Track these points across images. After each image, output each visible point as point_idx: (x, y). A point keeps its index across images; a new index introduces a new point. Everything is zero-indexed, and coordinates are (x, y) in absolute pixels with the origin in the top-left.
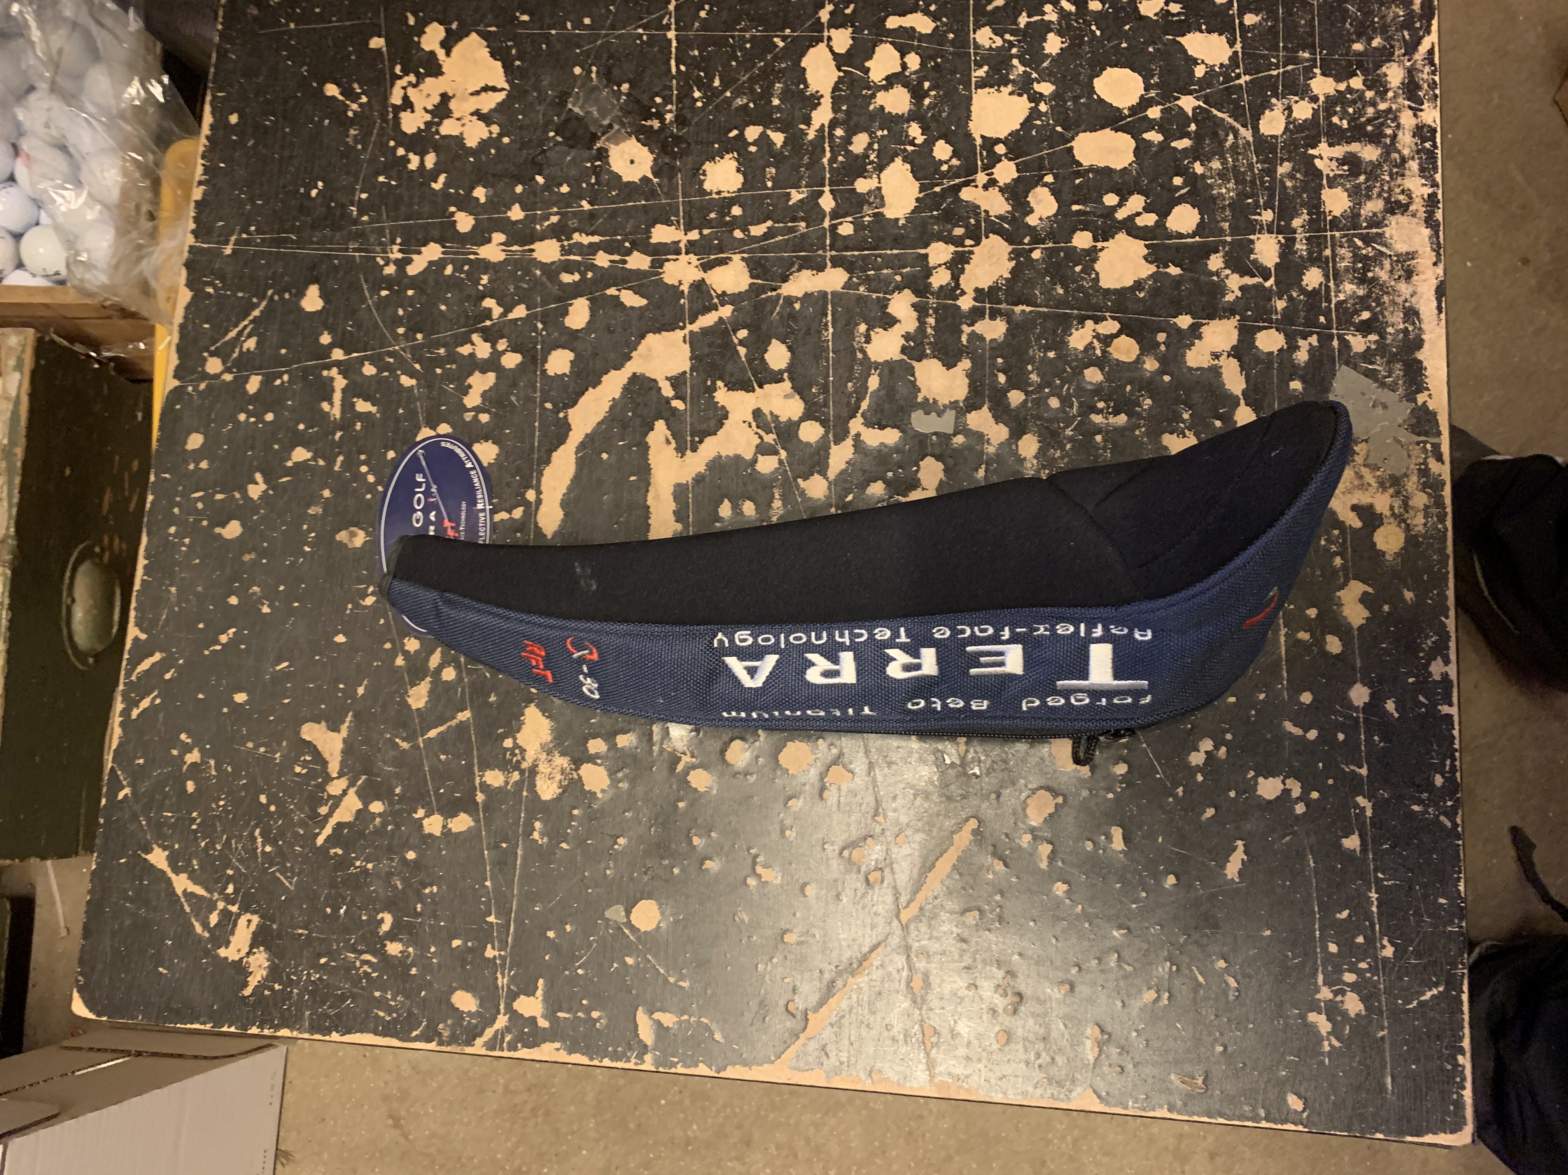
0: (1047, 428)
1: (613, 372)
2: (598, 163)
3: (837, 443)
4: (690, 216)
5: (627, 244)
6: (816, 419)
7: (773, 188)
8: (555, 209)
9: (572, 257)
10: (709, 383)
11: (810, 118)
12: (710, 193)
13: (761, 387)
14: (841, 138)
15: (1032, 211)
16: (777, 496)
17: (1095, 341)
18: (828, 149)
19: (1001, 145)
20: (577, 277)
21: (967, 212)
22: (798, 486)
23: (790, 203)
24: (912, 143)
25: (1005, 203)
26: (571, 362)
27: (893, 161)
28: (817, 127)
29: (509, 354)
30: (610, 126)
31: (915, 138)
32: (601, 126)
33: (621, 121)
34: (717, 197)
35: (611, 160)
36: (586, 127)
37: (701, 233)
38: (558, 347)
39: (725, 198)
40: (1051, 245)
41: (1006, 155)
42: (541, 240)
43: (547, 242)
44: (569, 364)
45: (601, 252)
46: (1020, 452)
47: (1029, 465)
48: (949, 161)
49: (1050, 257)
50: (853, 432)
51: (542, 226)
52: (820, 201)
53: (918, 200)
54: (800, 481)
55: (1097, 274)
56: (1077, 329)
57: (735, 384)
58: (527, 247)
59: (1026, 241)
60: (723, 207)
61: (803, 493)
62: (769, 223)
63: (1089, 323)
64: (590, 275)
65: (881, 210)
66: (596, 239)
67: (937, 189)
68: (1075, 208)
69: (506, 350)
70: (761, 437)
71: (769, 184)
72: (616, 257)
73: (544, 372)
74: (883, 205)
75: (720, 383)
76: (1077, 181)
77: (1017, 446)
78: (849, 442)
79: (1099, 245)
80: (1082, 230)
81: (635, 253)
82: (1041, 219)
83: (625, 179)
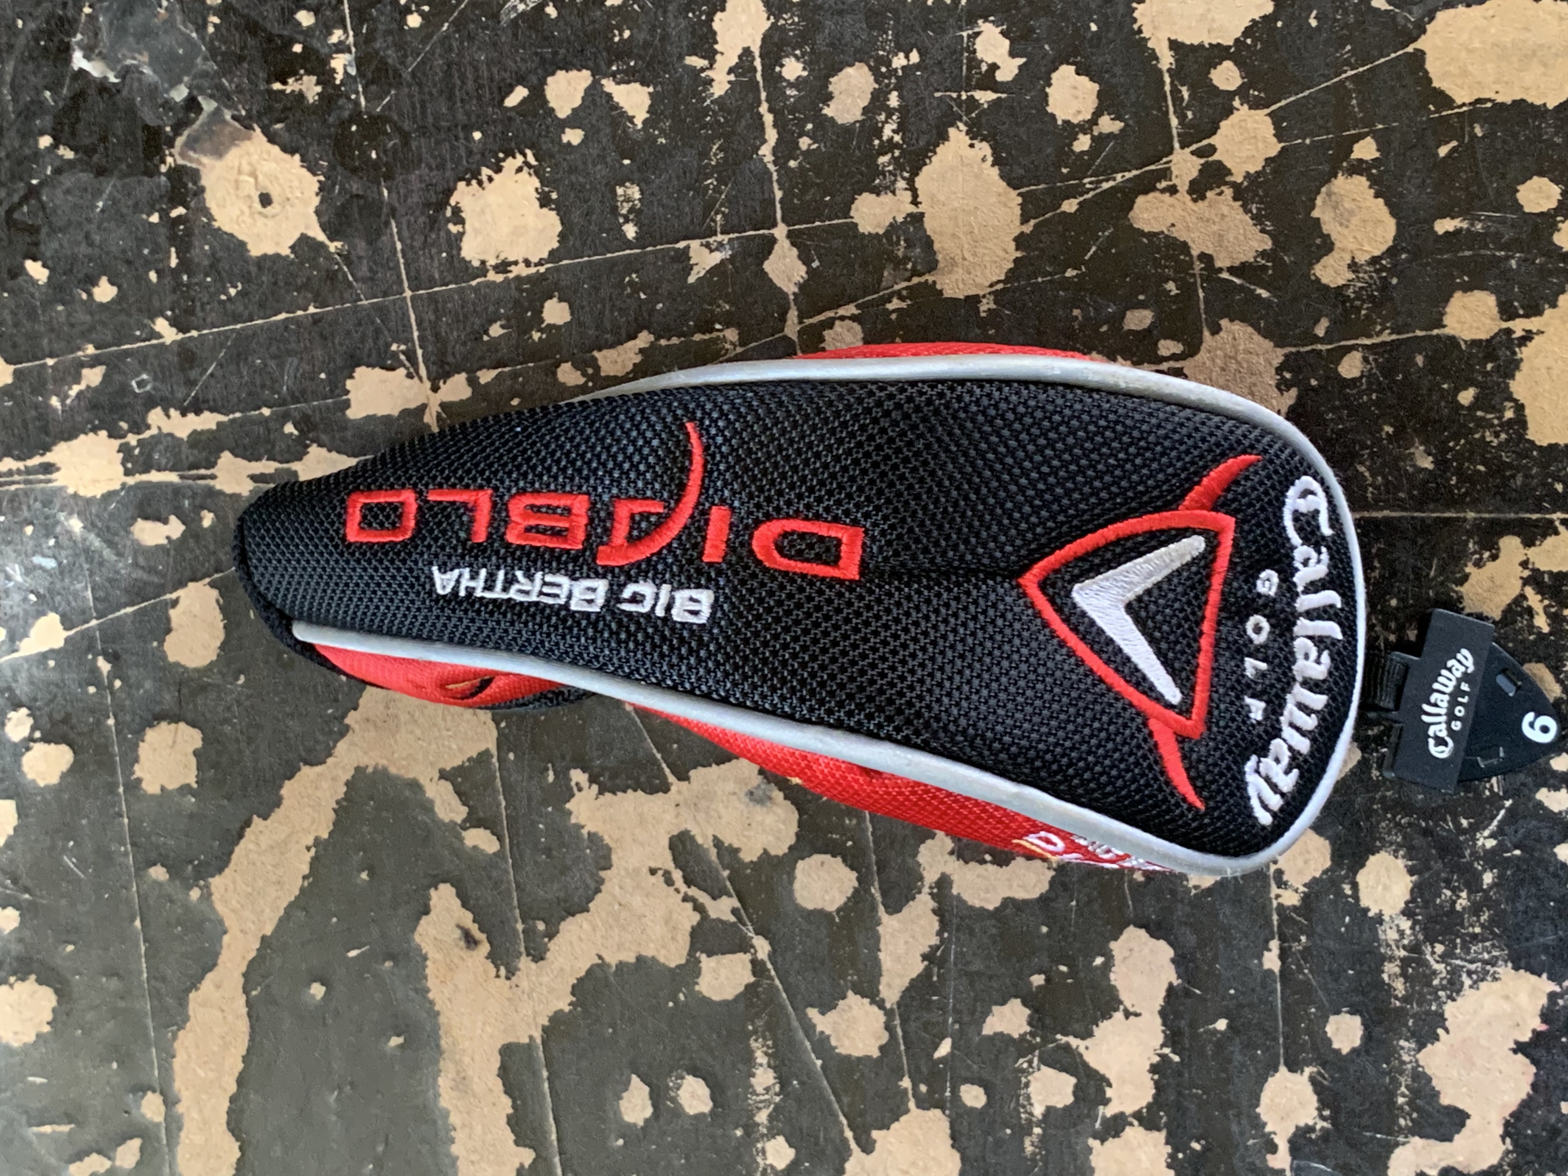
0: (1426, 832)
1: (306, 772)
2: (180, 211)
3: (894, 909)
4: (437, 335)
5: (289, 428)
6: (833, 849)
7: (641, 240)
8: (91, 350)
9: (155, 476)
10: (551, 777)
11: (711, 37)
12: (483, 269)
13: (683, 777)
14: (798, 83)
15: (1327, 246)
16: (761, 1058)
17: (1529, 591)
18: (768, 119)
19: (1228, 64)
20: (175, 528)
21: (1156, 263)
22: (809, 1028)
23: (691, 279)
24: (988, 81)
25: (1254, 231)
26: (196, 753)
27: (944, 137)
28: (734, 60)
29: (39, 748)
30: (192, 104)
31: (994, 67)
32: (168, 105)
33: (220, 87)
34: (500, 278)
35: (211, 201)
36: (131, 111)
37: (472, 382)
38: (159, 718)
39: (518, 278)
40: (1386, 337)
41: (1242, 92)
42: (70, 435)
43: (84, 441)
44: (194, 761)
45: (226, 457)
46: (1364, 902)
47: (1392, 935)
48: (1094, 121)
49: (1388, 370)
50: (930, 876)
51: (63, 399)
52: (767, 266)
53: (1020, 241)
54: (813, 1013)
55: (1520, 408)
56: (1479, 564)
57: (614, 776)
58: (36, 461)
59: (1320, 330)
60: (517, 303)
61: (822, 1045)
62: (644, 339)
63: (1510, 545)
64: (208, 519)
65: (930, 278)
66: (208, 421)
67: (1070, 206)
68: (1444, 226)
69: (31, 739)
70: (699, 908)
71: (630, 231)
72: (267, 467)
73: (134, 786)
74: (932, 265)
75: (578, 776)
76: (1443, 151)
77: (1355, 886)
78: (924, 902)
79: (1519, 326)
80: (1467, 288)
81: (314, 449)
82: (1353, 266)
83: (255, 250)
